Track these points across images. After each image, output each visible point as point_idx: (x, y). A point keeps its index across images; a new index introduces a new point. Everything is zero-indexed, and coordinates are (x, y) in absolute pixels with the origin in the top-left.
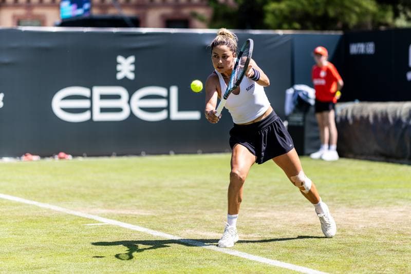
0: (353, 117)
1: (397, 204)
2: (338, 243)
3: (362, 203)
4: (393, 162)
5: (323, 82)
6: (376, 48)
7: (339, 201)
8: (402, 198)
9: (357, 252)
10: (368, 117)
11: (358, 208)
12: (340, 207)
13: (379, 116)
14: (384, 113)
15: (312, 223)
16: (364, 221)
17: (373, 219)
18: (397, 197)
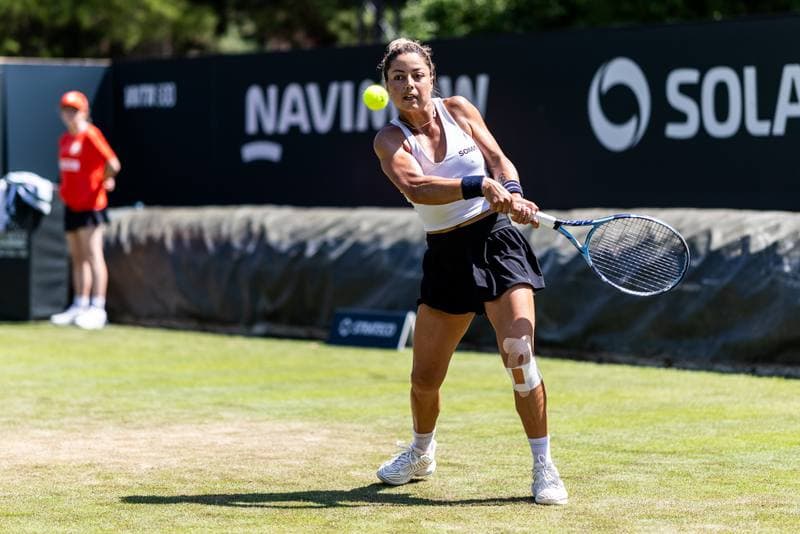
0: (132, 238)
1: (221, 419)
2: (97, 504)
3: (148, 417)
4: (214, 332)
5: (75, 166)
6: (180, 95)
7: (100, 415)
8: (231, 405)
9: (136, 520)
10: (163, 239)
11: (140, 428)
12: (101, 428)
13: (186, 236)
14: (196, 229)
15: (41, 462)
16: (154, 455)
17: (171, 451)
18: (220, 404)
